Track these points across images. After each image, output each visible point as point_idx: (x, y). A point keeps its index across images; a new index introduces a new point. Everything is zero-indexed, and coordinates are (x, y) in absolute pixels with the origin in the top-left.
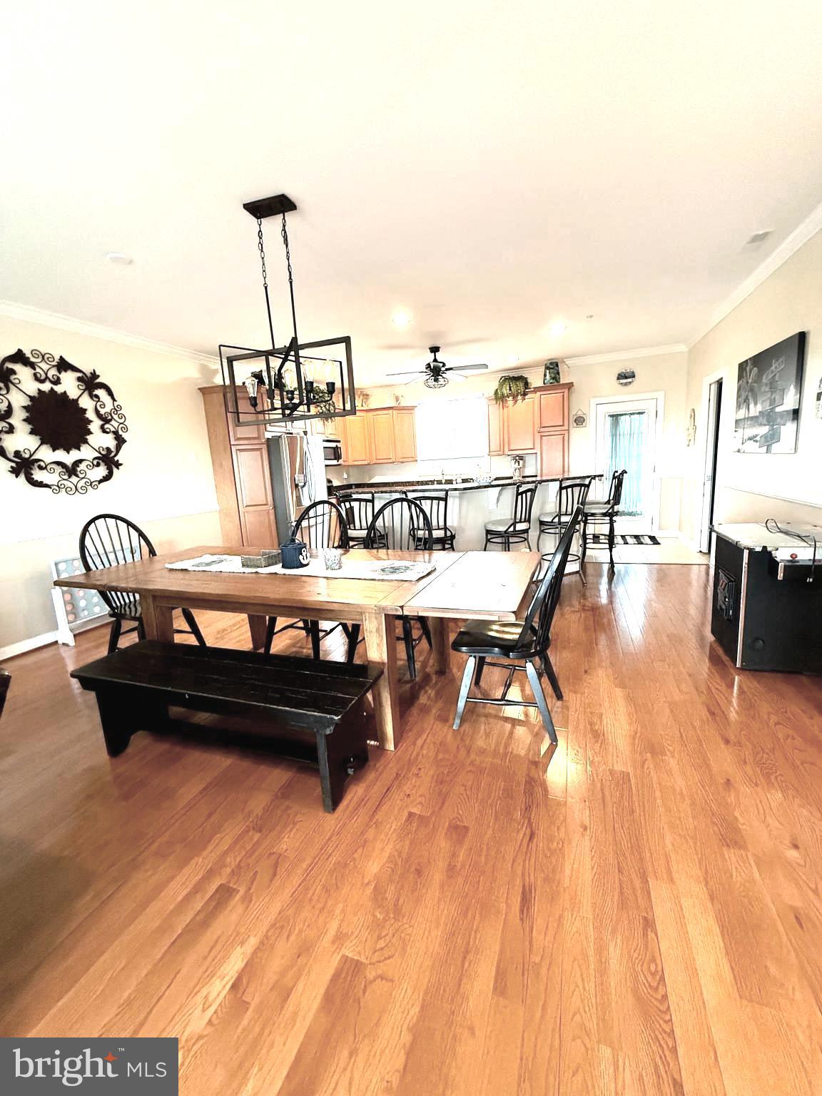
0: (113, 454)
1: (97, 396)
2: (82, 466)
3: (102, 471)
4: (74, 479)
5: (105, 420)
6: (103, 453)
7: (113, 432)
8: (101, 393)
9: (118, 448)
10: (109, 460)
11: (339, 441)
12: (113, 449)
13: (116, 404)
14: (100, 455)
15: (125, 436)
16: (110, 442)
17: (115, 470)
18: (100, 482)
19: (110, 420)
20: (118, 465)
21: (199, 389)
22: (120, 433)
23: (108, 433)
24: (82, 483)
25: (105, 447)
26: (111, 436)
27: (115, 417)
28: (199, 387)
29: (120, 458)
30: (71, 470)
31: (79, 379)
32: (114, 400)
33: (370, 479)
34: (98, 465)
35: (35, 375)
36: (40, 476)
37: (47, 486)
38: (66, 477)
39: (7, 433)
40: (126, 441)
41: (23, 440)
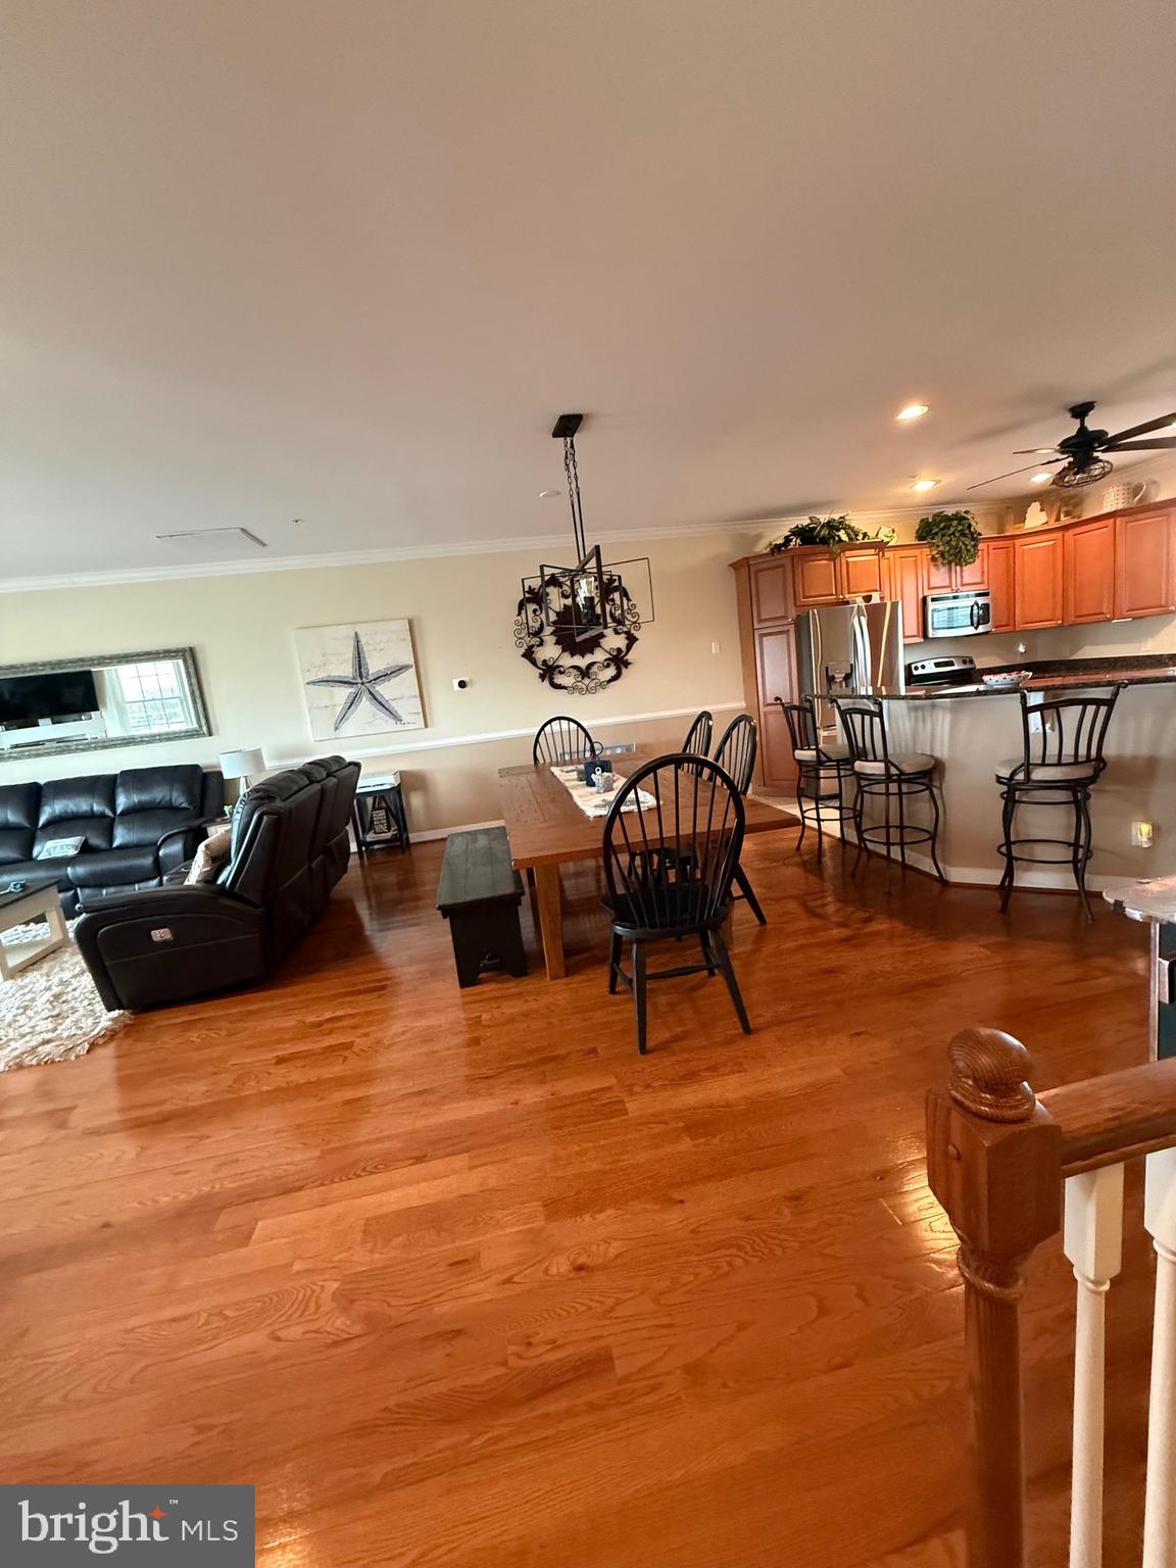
0: (623, 654)
1: (613, 600)
2: (594, 669)
3: (611, 671)
4: (587, 681)
6: (615, 653)
7: (625, 632)
8: (617, 596)
9: (629, 647)
10: (619, 661)
11: (987, 594)
12: (624, 649)
13: (631, 603)
14: (611, 657)
15: (636, 634)
16: (620, 642)
17: (624, 670)
18: (609, 681)
19: (624, 621)
20: (627, 664)
21: (730, 565)
22: (633, 631)
23: (620, 634)
24: (592, 685)
25: (615, 647)
26: (623, 636)
27: (629, 617)
28: (730, 562)
29: (629, 657)
30: (585, 673)
32: (629, 600)
33: (1074, 652)
34: (608, 666)
35: (562, 593)
36: (559, 679)
37: (565, 688)
38: (580, 679)
39: (538, 646)
40: (637, 639)
41: (550, 651)
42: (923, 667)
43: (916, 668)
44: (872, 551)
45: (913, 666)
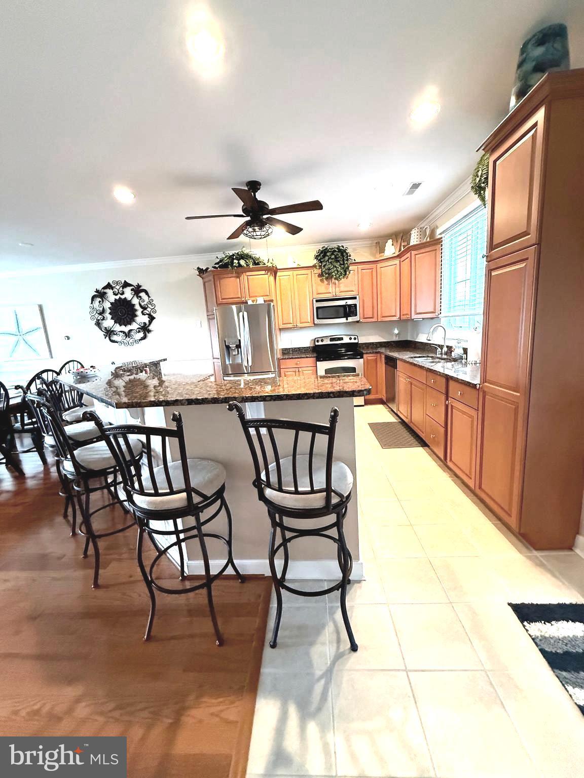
0: (147, 325)
1: (140, 297)
2: (132, 333)
3: (141, 335)
4: (128, 339)
5: (144, 308)
6: (143, 325)
7: (148, 314)
8: (143, 295)
9: (150, 322)
10: (145, 329)
11: (352, 297)
12: (148, 323)
13: (150, 299)
14: (140, 327)
15: (154, 315)
16: (146, 319)
17: (147, 335)
18: (140, 340)
19: (147, 308)
20: (149, 331)
22: (152, 314)
23: (145, 315)
24: (131, 341)
25: (143, 322)
26: (147, 316)
27: (150, 306)
29: (150, 328)
30: (128, 335)
31: (132, 290)
32: (149, 297)
34: (139, 332)
35: (113, 292)
36: (115, 338)
37: (117, 342)
38: (124, 338)
39: (102, 320)
40: (155, 318)
41: (109, 323)
42: (322, 341)
43: (318, 341)
44: (263, 272)
45: (316, 340)
